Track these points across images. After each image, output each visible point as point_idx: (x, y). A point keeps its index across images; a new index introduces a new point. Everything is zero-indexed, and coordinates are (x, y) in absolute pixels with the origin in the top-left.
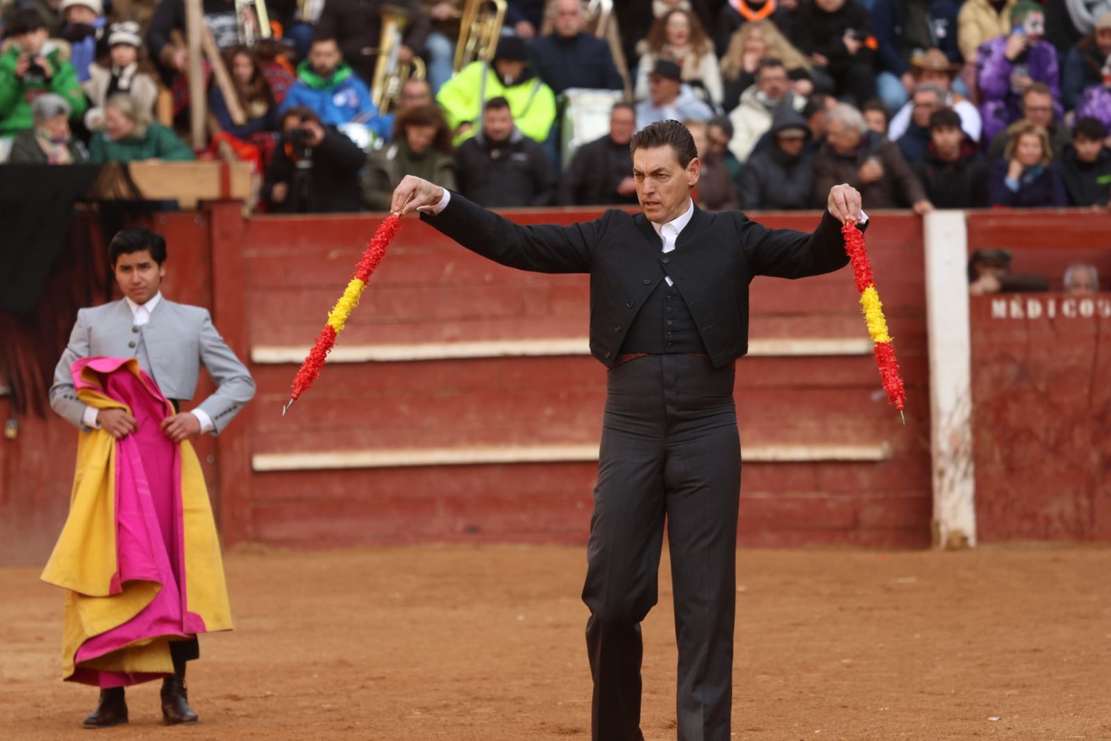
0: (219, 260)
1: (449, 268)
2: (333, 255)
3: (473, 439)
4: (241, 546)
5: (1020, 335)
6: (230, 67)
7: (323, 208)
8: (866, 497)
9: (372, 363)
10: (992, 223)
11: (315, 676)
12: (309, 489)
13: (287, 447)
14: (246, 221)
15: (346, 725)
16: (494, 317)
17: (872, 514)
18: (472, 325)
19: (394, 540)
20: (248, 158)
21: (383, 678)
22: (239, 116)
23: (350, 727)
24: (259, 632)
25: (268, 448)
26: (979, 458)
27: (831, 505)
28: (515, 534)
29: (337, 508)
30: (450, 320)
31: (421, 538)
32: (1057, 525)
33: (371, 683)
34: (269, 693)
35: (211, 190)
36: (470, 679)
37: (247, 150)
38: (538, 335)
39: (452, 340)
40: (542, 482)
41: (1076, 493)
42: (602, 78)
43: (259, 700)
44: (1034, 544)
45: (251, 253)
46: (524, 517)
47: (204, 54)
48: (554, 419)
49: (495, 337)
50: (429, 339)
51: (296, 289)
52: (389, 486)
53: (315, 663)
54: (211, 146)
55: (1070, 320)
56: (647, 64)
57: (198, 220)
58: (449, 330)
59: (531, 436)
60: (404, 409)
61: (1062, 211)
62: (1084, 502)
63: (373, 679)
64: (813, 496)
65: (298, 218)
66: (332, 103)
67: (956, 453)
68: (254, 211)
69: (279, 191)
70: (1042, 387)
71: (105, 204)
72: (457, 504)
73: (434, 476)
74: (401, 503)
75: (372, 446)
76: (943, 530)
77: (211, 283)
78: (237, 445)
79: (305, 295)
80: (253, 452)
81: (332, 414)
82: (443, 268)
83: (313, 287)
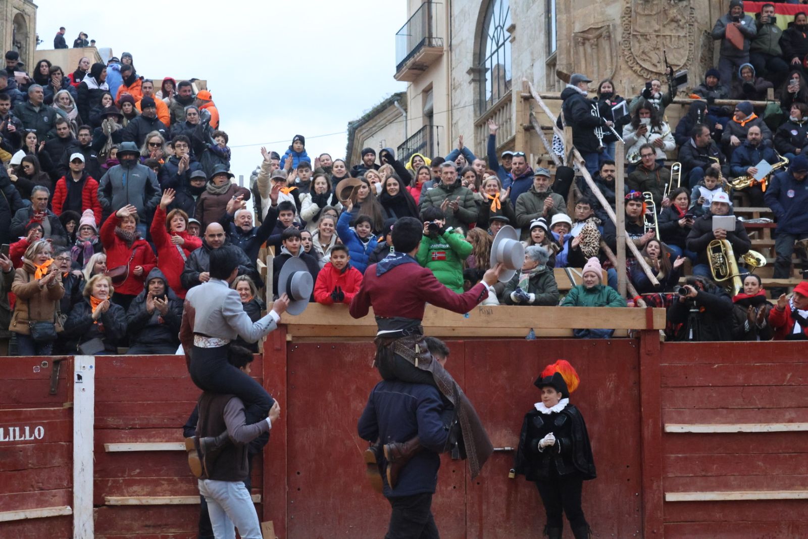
0: (644, 368)
1: (789, 375)
2: (716, 366)
9: (740, 434)
12: (700, 514)
13: (686, 489)
14: (661, 343)
18: (804, 411)
25: (675, 488)
29: (718, 527)
30: (790, 407)
45: (665, 364)
50: (777, 421)
51: (693, 387)
52: (752, 513)
57: (632, 343)
58: (789, 415)
65: (694, 342)
72: (794, 527)
74: (759, 525)
77: (638, 383)
78: (655, 486)
79: (698, 390)
80: (665, 490)
81: (715, 466)
82: (786, 375)
83: (703, 386)
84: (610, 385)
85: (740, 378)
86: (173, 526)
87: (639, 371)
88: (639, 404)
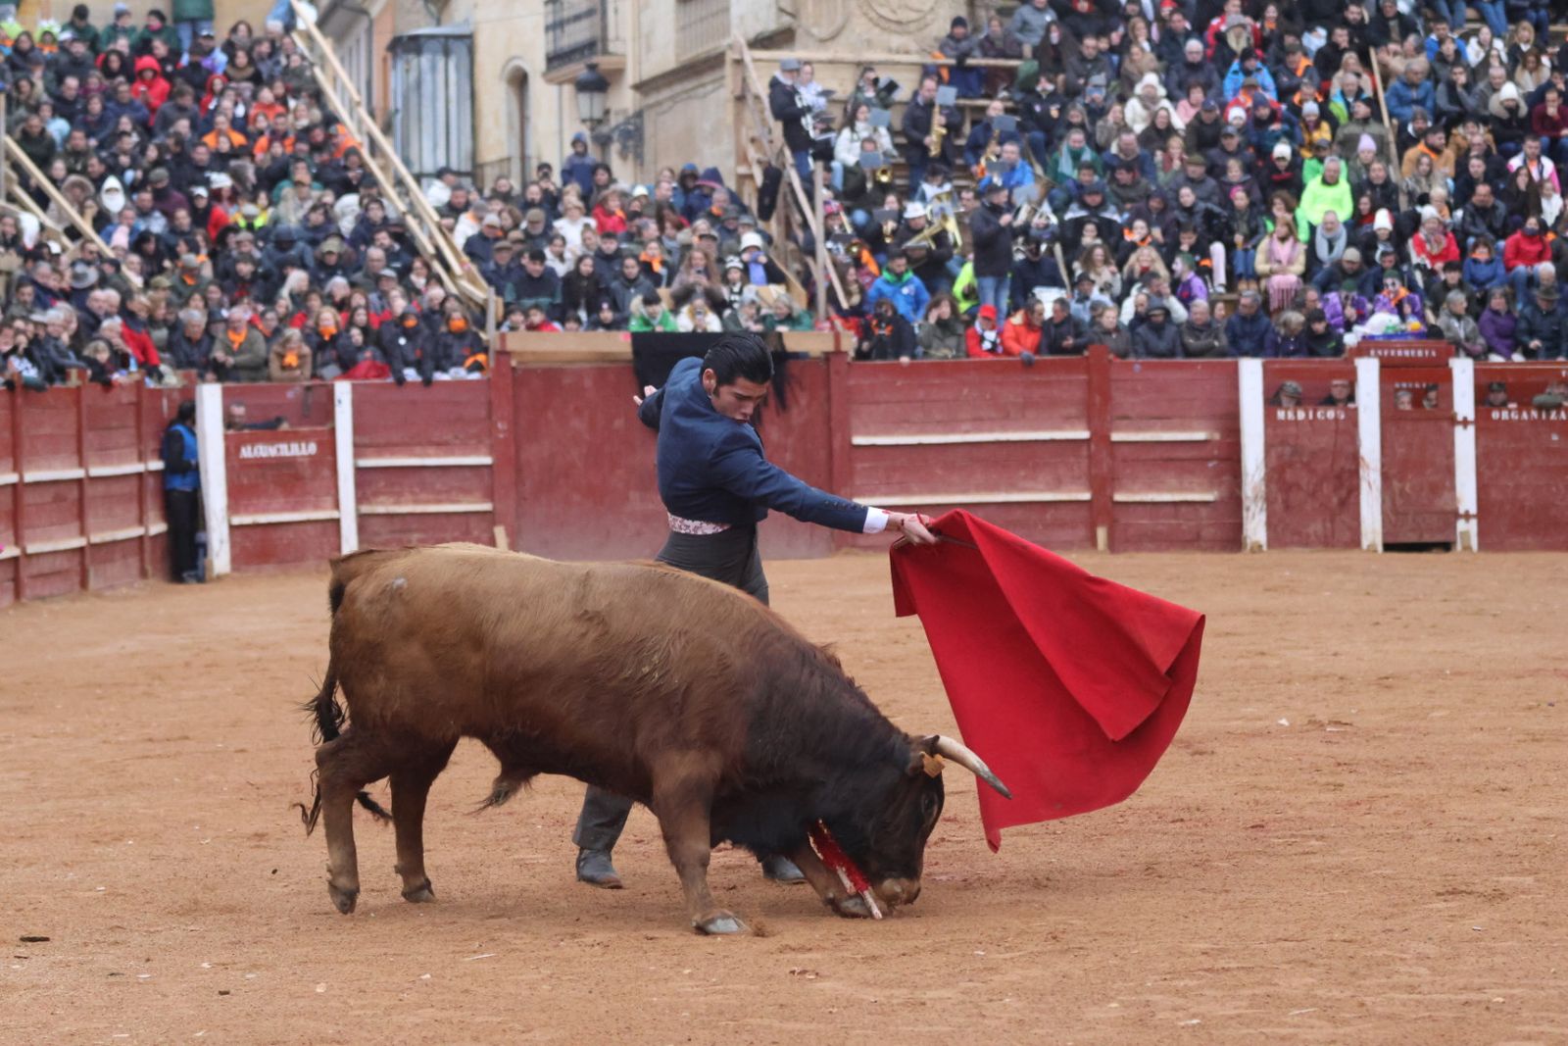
0: (834, 386)
1: (965, 391)
2: (899, 383)
4: (844, 550)
5: (1292, 430)
8: (1205, 522)
9: (920, 445)
10: (1277, 366)
13: (872, 493)
16: (991, 419)
17: (1208, 533)
18: (978, 423)
20: (849, 328)
22: (845, 304)
25: (861, 494)
26: (1269, 500)
27: (1184, 527)
30: (965, 420)
32: (1313, 538)
35: (829, 347)
37: (850, 324)
39: (966, 432)
40: (1018, 514)
41: (1324, 521)
42: (1054, 281)
44: (1300, 549)
47: (825, 268)
48: (1025, 478)
49: (991, 430)
50: (953, 431)
51: (877, 403)
54: (829, 322)
55: (1321, 422)
58: (964, 427)
59: (1012, 487)
60: (939, 471)
61: (1317, 359)
62: (1328, 525)
64: (1173, 522)
65: (879, 362)
67: (1256, 497)
69: (867, 347)
70: (1305, 459)
76: (1249, 541)
77: (829, 399)
79: (882, 407)
81: (897, 475)
82: (961, 391)
83: (887, 402)
84: (804, 402)
85: (921, 394)
87: (829, 389)
88: (829, 418)
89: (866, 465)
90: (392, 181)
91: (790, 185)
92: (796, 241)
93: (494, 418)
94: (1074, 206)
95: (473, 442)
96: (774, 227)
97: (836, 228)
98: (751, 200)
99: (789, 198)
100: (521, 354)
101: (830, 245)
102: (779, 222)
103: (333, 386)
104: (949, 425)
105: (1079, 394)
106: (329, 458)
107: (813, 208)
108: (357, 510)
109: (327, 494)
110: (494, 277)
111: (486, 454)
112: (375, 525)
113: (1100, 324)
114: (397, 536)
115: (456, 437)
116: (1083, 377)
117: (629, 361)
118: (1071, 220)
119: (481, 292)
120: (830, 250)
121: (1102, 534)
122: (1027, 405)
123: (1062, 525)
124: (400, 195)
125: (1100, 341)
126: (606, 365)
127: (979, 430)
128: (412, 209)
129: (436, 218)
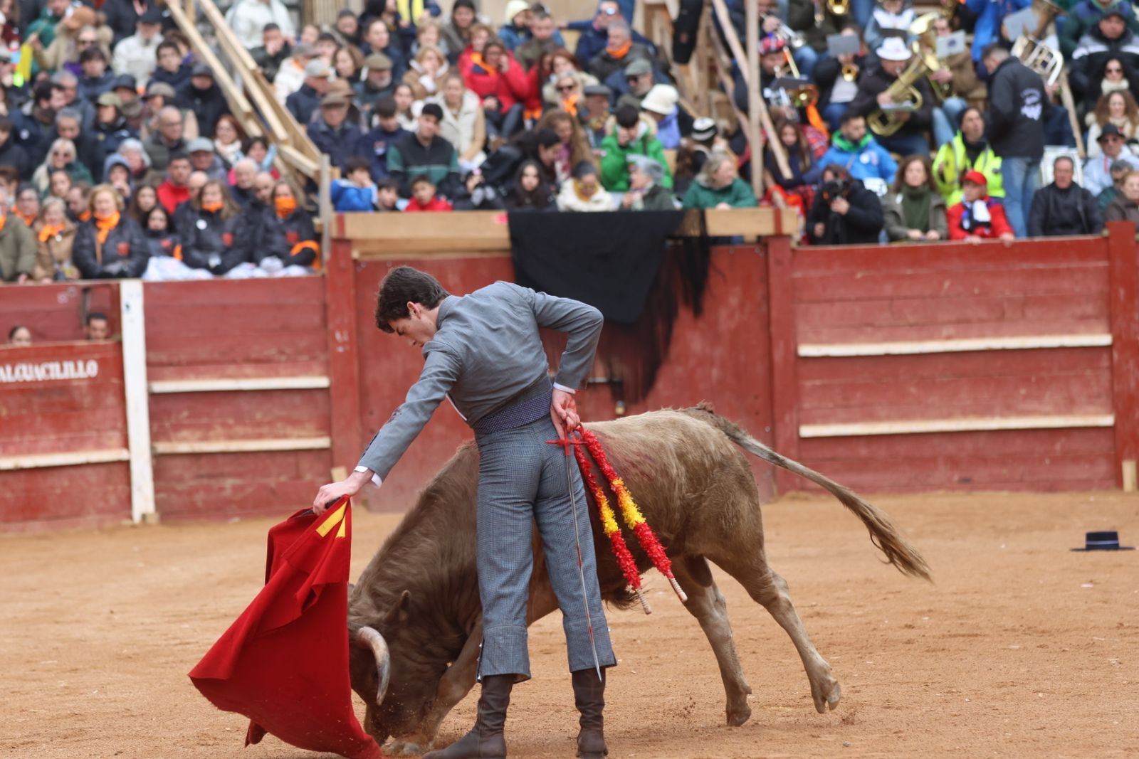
0: (774, 280)
1: (947, 284)
2: (859, 275)
3: (965, 413)
6: (780, 135)
7: (850, 241)
9: (888, 356)
11: (849, 591)
12: (841, 451)
13: (825, 420)
14: (793, 251)
15: (872, 627)
16: (981, 321)
18: (964, 326)
19: (907, 489)
20: (794, 204)
21: (899, 592)
22: (787, 173)
23: (875, 629)
24: (806, 558)
25: (811, 421)
28: (998, 484)
29: (864, 465)
30: (949, 322)
31: (927, 487)
33: (891, 596)
34: (814, 603)
35: (767, 228)
36: (965, 593)
37: (793, 198)
38: (1014, 334)
39: (949, 338)
40: (1018, 445)
43: (807, 609)
45: (798, 275)
46: (1005, 471)
47: (761, 125)
48: (1026, 397)
49: (981, 335)
50: (931, 337)
51: (831, 301)
52: (902, 448)
53: (848, 581)
54: (767, 196)
56: (1095, 131)
57: (758, 250)
58: (949, 330)
59: (1009, 410)
60: (913, 390)
63: (892, 593)
65: (833, 247)
66: (858, 161)
68: (799, 243)
69: (819, 228)
71: (688, 240)
72: (953, 462)
73: (936, 441)
74: (911, 461)
75: (889, 418)
77: (767, 298)
78: (787, 418)
79: (838, 306)
80: (799, 423)
81: (858, 395)
82: (941, 284)
83: (842, 300)
84: (734, 301)
85: (888, 289)
86: (230, 475)
87: (768, 285)
88: (768, 322)
89: (818, 382)
90: (192, 16)
91: (715, 17)
92: (722, 88)
93: (331, 326)
94: (1086, 39)
95: (305, 358)
96: (693, 74)
97: (777, 70)
98: (663, 38)
99: (714, 34)
100: (364, 242)
101: (768, 93)
102: (700, 67)
103: (118, 286)
104: (925, 329)
105: (1095, 286)
106: (115, 381)
107: (744, 46)
108: (152, 448)
109: (114, 428)
110: (326, 141)
111: (322, 374)
112: (177, 468)
113: (1120, 194)
114: (205, 482)
115: (282, 352)
116: (1103, 264)
117: (504, 250)
118: (1081, 59)
119: (313, 162)
120: (767, 101)
121: (1128, 469)
122: (1027, 303)
123: (1076, 459)
124: (203, 34)
125: (1124, 216)
126: (477, 255)
127: (966, 336)
128: (220, 52)
129: (252, 64)
